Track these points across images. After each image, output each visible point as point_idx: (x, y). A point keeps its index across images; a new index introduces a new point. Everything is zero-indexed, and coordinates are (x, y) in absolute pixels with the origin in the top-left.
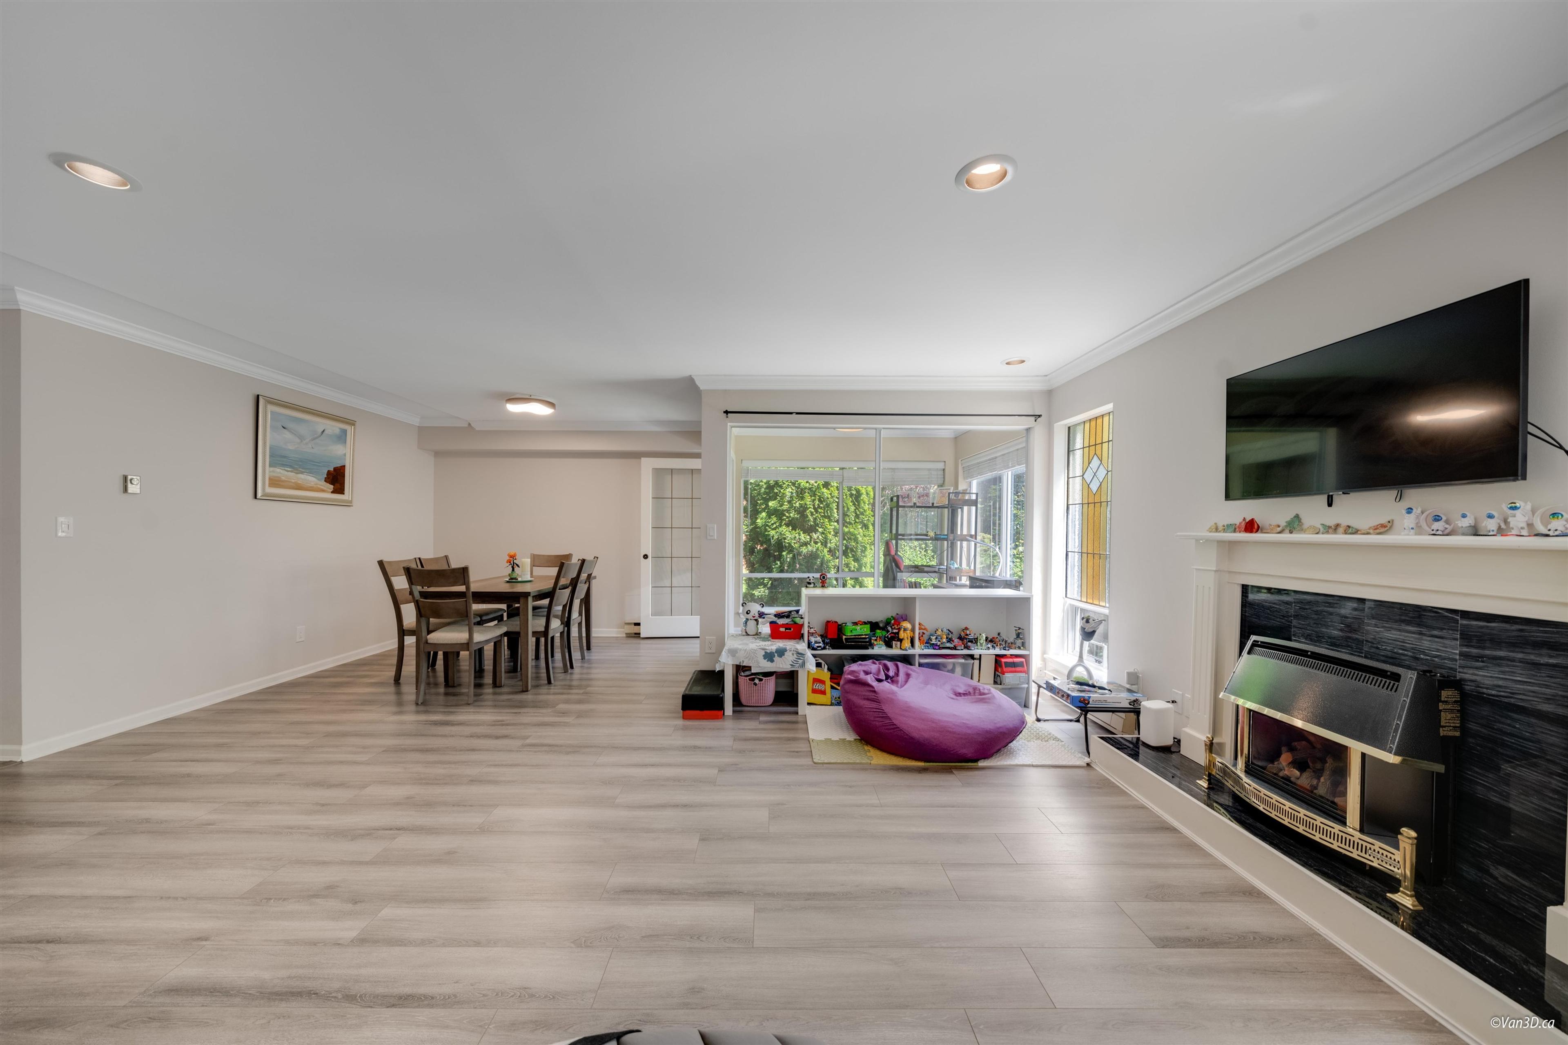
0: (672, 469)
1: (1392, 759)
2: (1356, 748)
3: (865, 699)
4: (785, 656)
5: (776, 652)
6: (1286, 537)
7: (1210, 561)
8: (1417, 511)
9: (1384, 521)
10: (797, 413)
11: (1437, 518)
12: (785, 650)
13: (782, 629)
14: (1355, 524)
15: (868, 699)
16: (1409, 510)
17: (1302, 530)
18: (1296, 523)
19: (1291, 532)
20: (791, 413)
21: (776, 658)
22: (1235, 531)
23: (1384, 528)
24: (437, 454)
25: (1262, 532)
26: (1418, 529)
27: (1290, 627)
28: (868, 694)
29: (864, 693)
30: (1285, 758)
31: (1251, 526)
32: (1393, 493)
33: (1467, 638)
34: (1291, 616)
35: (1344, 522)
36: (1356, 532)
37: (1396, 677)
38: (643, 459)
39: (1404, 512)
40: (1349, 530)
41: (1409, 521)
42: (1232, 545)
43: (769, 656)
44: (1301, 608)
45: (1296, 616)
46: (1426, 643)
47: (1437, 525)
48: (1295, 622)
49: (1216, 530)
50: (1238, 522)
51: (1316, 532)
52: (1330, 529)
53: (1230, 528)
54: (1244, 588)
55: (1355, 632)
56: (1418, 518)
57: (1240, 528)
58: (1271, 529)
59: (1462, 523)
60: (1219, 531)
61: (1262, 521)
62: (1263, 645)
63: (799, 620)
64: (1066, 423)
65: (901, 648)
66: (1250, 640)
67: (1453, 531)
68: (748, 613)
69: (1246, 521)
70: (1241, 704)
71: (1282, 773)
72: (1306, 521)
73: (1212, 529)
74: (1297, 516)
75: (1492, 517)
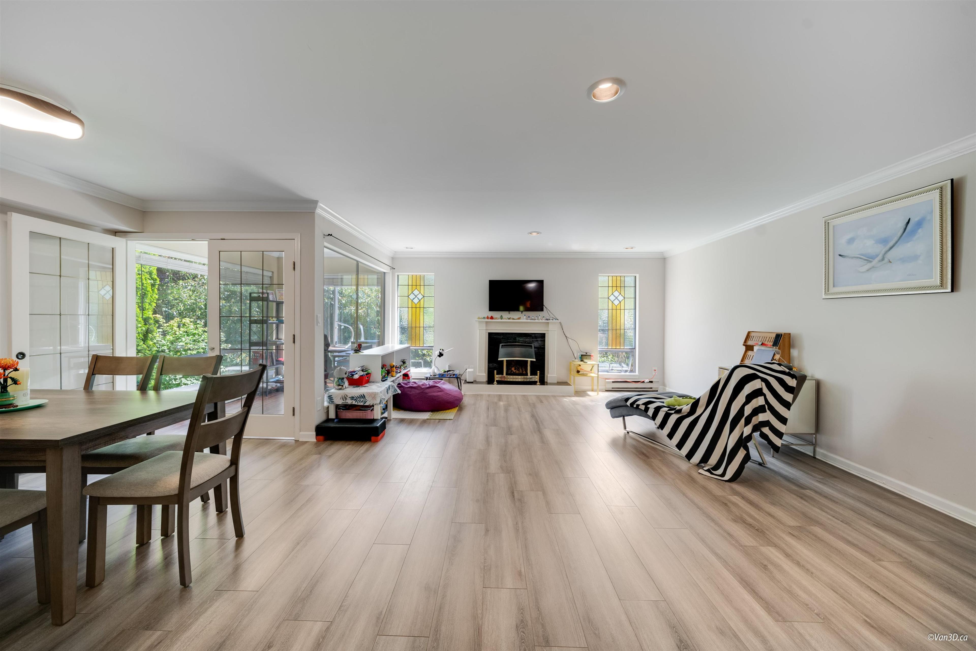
0: (60, 238)
1: (535, 360)
2: (529, 360)
3: (437, 392)
6: (500, 320)
7: (484, 327)
9: (519, 317)
11: (529, 317)
13: (366, 378)
15: (439, 392)
16: (525, 315)
17: (503, 319)
18: (501, 318)
22: (486, 319)
23: (519, 318)
25: (494, 319)
26: (526, 319)
29: (436, 390)
31: (492, 318)
32: (521, 312)
33: (531, 338)
35: (512, 317)
36: (515, 319)
37: (531, 346)
40: (513, 319)
41: (525, 317)
44: (503, 336)
46: (527, 340)
47: (529, 318)
48: (502, 340)
49: (480, 319)
50: (486, 317)
51: (506, 319)
52: (509, 319)
53: (484, 318)
54: (489, 333)
55: (515, 340)
56: (526, 317)
57: (488, 318)
58: (496, 318)
59: (533, 318)
60: (482, 319)
61: (494, 317)
62: (505, 345)
63: (369, 371)
64: (399, 274)
65: (392, 376)
66: (501, 345)
67: (532, 319)
68: (346, 374)
69: (490, 316)
70: (505, 359)
71: (512, 372)
72: (504, 317)
73: (479, 318)
74: (501, 316)
75: (537, 317)
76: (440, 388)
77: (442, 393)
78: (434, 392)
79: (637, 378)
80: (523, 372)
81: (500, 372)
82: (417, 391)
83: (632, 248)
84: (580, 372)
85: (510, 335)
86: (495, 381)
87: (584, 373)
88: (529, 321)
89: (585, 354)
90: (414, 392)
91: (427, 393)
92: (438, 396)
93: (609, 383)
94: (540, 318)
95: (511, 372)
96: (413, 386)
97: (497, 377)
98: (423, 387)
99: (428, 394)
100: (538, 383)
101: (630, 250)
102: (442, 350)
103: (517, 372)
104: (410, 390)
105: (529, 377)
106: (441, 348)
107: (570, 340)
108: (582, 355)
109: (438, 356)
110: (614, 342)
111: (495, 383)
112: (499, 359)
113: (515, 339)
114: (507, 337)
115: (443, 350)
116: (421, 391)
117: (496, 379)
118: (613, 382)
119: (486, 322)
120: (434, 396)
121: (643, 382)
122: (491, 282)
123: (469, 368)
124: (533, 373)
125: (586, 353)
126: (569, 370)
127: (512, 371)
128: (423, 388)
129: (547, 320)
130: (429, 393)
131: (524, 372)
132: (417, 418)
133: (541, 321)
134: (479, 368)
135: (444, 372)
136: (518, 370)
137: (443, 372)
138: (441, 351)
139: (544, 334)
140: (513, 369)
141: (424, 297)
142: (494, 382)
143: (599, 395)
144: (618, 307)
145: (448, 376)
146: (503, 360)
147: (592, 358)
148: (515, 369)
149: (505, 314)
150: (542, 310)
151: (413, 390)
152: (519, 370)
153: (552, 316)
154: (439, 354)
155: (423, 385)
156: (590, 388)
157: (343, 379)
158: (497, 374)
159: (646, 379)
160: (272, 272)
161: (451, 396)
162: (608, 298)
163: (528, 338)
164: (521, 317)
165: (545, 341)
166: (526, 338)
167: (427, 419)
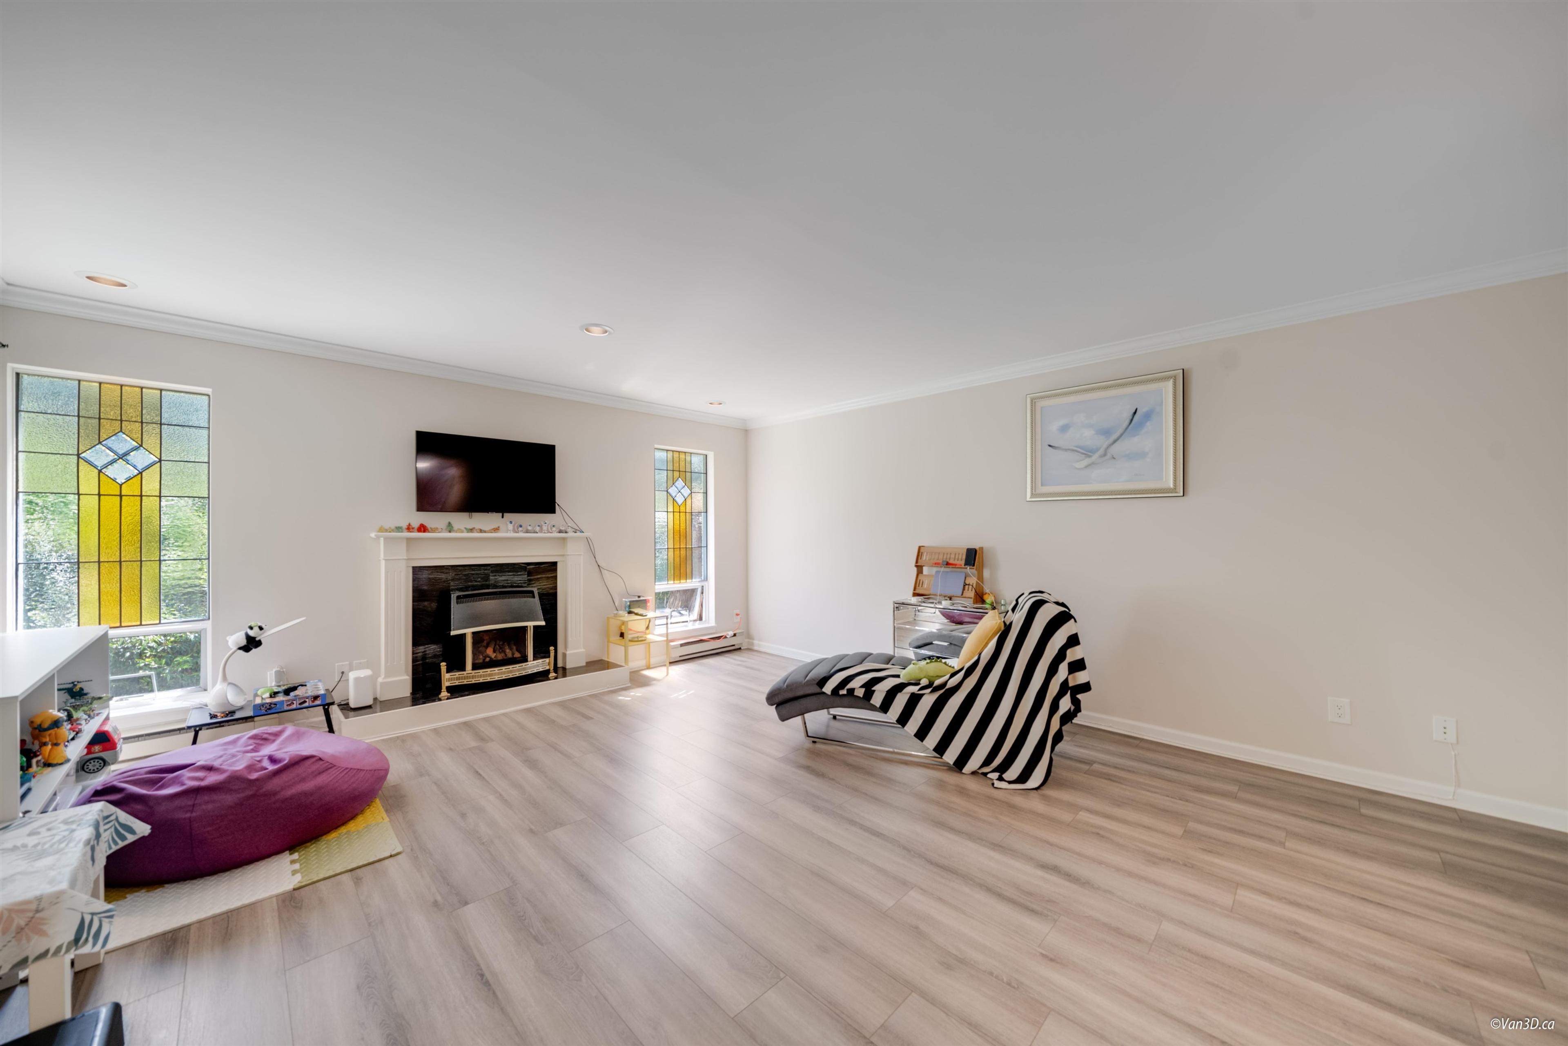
1: (543, 623)
2: (531, 624)
6: (444, 534)
7: (401, 552)
8: (513, 523)
9: (496, 526)
11: (521, 526)
14: (483, 528)
16: (511, 522)
17: (453, 531)
18: (450, 528)
19: (448, 532)
22: (406, 532)
23: (496, 530)
25: (429, 532)
26: (515, 530)
27: (449, 586)
31: (422, 528)
32: (501, 514)
33: (530, 573)
34: (449, 580)
35: (477, 526)
36: (485, 532)
37: (532, 592)
39: (508, 523)
40: (481, 531)
41: (510, 527)
44: (455, 575)
45: (453, 580)
46: (516, 578)
47: (520, 529)
48: (452, 583)
49: (386, 531)
50: (405, 525)
51: (462, 532)
52: (471, 530)
53: (399, 529)
54: (413, 567)
55: (486, 581)
56: (514, 526)
57: (409, 528)
58: (434, 530)
59: (530, 528)
60: (393, 531)
61: (429, 525)
62: (467, 596)
66: (454, 597)
67: (527, 532)
69: (416, 525)
70: (469, 631)
71: (488, 659)
72: (456, 526)
73: (382, 530)
74: (449, 523)
75: (539, 526)
76: (320, 759)
77: (333, 773)
78: (303, 780)
79: (714, 631)
80: (513, 654)
81: (457, 665)
82: (229, 799)
83: (721, 404)
84: (627, 636)
85: (473, 570)
86: (444, 689)
87: (636, 635)
88: (521, 535)
89: (637, 599)
90: (210, 806)
91: (275, 794)
92: (319, 788)
93: (675, 647)
94: (545, 528)
95: (485, 660)
96: (203, 784)
97: (448, 679)
98: (254, 776)
99: (278, 797)
100: (552, 675)
101: (715, 409)
102: (256, 629)
103: (500, 657)
104: (190, 803)
105: (534, 665)
106: (253, 624)
107: (605, 572)
108: (631, 602)
109: (240, 648)
110: (677, 572)
111: (444, 694)
112: (453, 633)
113: (486, 578)
114: (465, 575)
115: (261, 628)
116: (249, 793)
117: (446, 684)
118: (682, 645)
119: (409, 540)
120: (305, 794)
121: (726, 637)
122: (423, 434)
123: (351, 670)
124: (539, 653)
125: (639, 597)
126: (606, 634)
127: (487, 657)
128: (257, 780)
129: (560, 532)
130: (282, 789)
131: (517, 655)
132: (246, 900)
133: (546, 534)
134: (386, 662)
135: (271, 697)
136: (500, 653)
137: (268, 695)
138: (252, 633)
139: (555, 564)
140: (490, 651)
142: (440, 692)
143: (669, 675)
144: (683, 509)
145: (294, 706)
146: (464, 635)
147: (647, 605)
148: (494, 651)
149: (460, 519)
150: (553, 511)
151: (205, 797)
152: (504, 652)
153: (572, 523)
154: (244, 642)
155: (250, 768)
156: (642, 663)
158: (448, 672)
159: (729, 631)
162: (667, 491)
163: (519, 573)
164: (501, 527)
165: (556, 577)
166: (514, 573)
167: (294, 890)
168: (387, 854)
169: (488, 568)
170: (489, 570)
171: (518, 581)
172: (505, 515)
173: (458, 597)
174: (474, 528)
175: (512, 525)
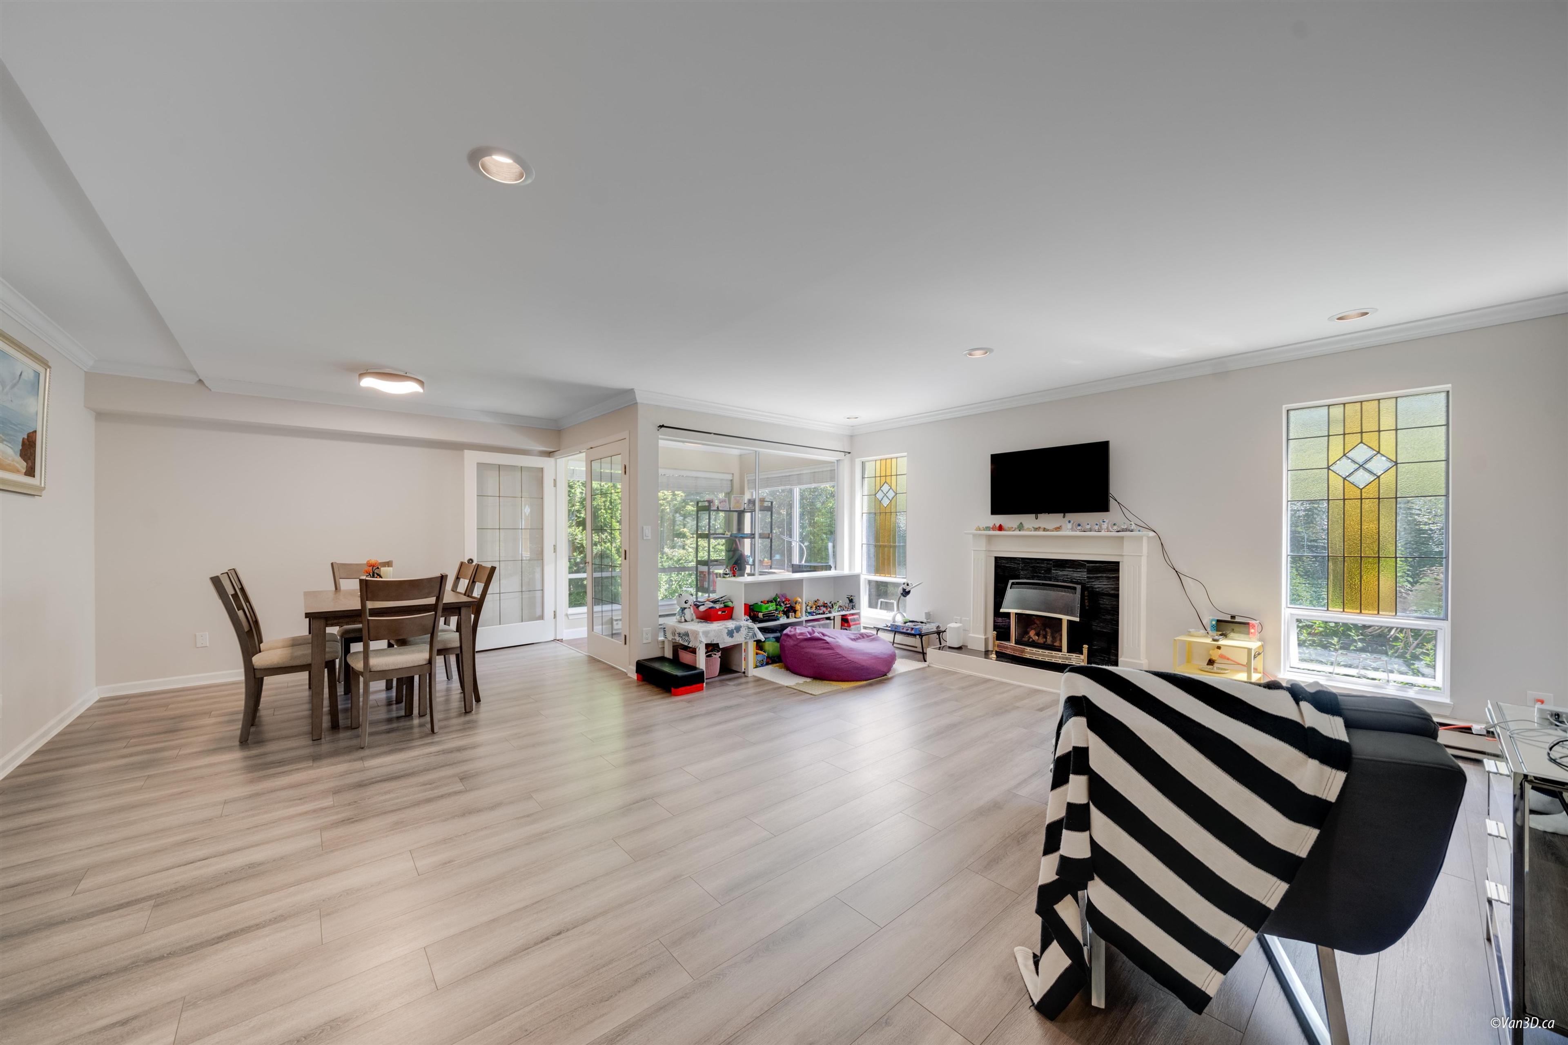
0: (499, 465)
1: (1077, 619)
2: (1065, 618)
3: (821, 649)
4: (741, 631)
5: (735, 629)
6: (1017, 533)
7: (982, 545)
8: (1072, 522)
9: (1058, 526)
10: (714, 434)
11: (1079, 525)
12: (741, 627)
13: (720, 613)
14: (1047, 528)
15: (824, 649)
16: (1069, 522)
17: (1023, 530)
18: (1021, 527)
19: (1020, 531)
20: (711, 433)
21: (735, 634)
22: (990, 530)
23: (1058, 529)
24: (101, 416)
25: (1006, 531)
26: (1072, 529)
27: (1019, 575)
28: (822, 645)
29: (820, 645)
30: (1032, 633)
31: (1001, 528)
32: (1063, 514)
33: (1089, 571)
35: (1043, 526)
36: (1048, 530)
37: (1075, 589)
38: (466, 451)
39: (1067, 522)
40: (1045, 530)
41: (1069, 526)
42: (990, 537)
43: (731, 634)
45: (1022, 570)
46: (1075, 575)
47: (1079, 528)
48: (1022, 573)
49: (980, 530)
51: (1030, 531)
52: (1036, 529)
53: (988, 528)
54: (996, 558)
55: (1048, 573)
56: (1073, 525)
57: (994, 528)
58: (1010, 529)
59: (1087, 527)
60: (983, 530)
61: (1005, 525)
62: (1018, 583)
63: (730, 604)
64: (864, 459)
65: (795, 617)
66: (1010, 582)
67: (1087, 530)
68: (686, 603)
69: (997, 525)
70: (1016, 611)
71: (1031, 640)
72: (1026, 526)
73: (978, 529)
74: (1021, 523)
75: (1097, 525)
76: (828, 643)
77: (830, 651)
78: (815, 648)
80: (1051, 641)
84: (1216, 665)
85: (1038, 563)
88: (1081, 533)
89: (1229, 619)
90: (788, 643)
92: (821, 655)
94: (1105, 526)
95: (1029, 639)
97: (997, 645)
103: (1041, 641)
105: (1061, 656)
107: (1186, 581)
108: (1218, 621)
111: (990, 655)
112: (1004, 610)
113: (1050, 571)
114: (1032, 567)
116: (795, 643)
117: (996, 649)
121: (1467, 730)
122: (994, 457)
123: (955, 622)
124: (1074, 648)
125: (1233, 617)
127: (1030, 637)
129: (1122, 530)
130: (806, 647)
131: (1055, 643)
133: (1103, 533)
134: (974, 623)
136: (1043, 638)
138: (904, 586)
139: (1118, 563)
141: (896, 494)
144: (1370, 493)
146: (1011, 613)
147: (1252, 631)
148: (1036, 634)
149: (1028, 520)
150: (1106, 509)
152: (1045, 638)
153: (1134, 520)
154: (901, 591)
157: (685, 608)
158: (997, 639)
160: (733, 474)
161: (844, 659)
162: (1328, 468)
163: (1079, 570)
164: (1063, 527)
165: (1117, 578)
166: (1074, 570)
167: (787, 687)
168: (810, 692)
169: (1051, 562)
170: (1051, 564)
171: (1077, 577)
172: (1066, 514)
173: (1013, 584)
174: (1040, 528)
175: (1070, 524)
